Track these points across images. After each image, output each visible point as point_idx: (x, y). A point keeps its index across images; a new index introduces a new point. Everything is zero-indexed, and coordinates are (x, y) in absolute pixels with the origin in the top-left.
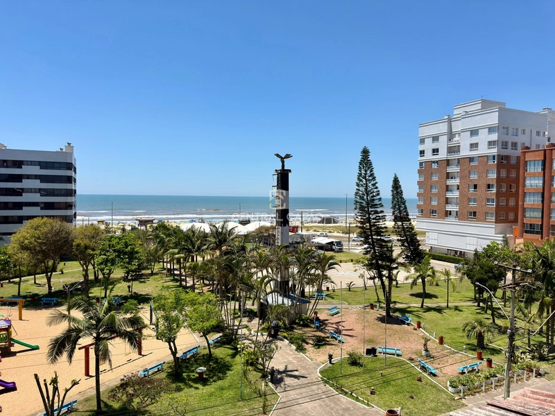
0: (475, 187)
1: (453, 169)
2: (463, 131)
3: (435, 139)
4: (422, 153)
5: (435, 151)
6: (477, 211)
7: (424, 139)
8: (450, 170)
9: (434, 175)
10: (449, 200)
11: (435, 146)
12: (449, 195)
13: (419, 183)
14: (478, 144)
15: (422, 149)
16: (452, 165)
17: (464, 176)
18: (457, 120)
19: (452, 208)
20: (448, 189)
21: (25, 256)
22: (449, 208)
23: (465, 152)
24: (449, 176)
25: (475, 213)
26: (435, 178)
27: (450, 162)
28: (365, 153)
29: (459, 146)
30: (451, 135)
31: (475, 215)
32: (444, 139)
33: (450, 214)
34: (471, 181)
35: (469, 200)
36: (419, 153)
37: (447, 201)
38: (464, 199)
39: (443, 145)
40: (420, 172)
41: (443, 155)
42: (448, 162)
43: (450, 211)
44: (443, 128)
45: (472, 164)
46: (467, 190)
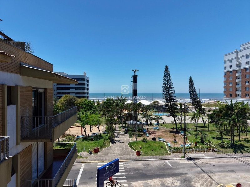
0: (249, 82)
1: (239, 74)
2: (243, 56)
3: (231, 61)
4: (225, 68)
5: (231, 67)
6: (249, 93)
7: (226, 61)
8: (237, 75)
9: (231, 78)
10: (238, 89)
11: (231, 64)
12: (237, 86)
13: (224, 82)
14: (249, 62)
15: (225, 66)
16: (239, 72)
17: (243, 77)
18: (240, 51)
19: (239, 92)
20: (237, 83)
21: (61, 106)
22: (237, 92)
23: (244, 66)
24: (237, 78)
25: (249, 94)
26: (231, 79)
27: (238, 71)
28: (167, 67)
29: (241, 63)
30: (237, 59)
31: (248, 96)
32: (234, 61)
33: (238, 95)
34: (247, 79)
35: (246, 88)
36: (224, 68)
37: (237, 89)
38: (244, 88)
39: (234, 63)
40: (224, 76)
41: (234, 68)
42: (236, 71)
43: (238, 94)
44: (234, 56)
45: (247, 71)
46: (245, 84)
